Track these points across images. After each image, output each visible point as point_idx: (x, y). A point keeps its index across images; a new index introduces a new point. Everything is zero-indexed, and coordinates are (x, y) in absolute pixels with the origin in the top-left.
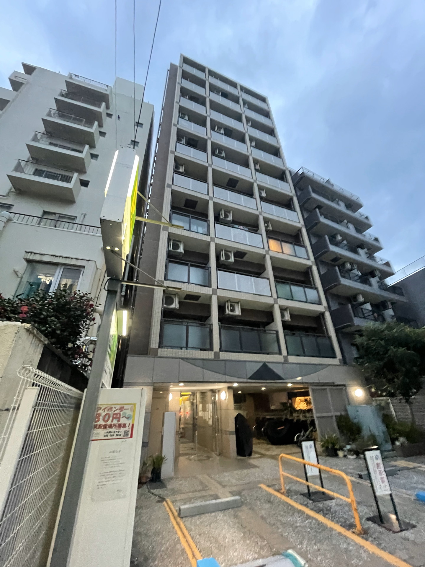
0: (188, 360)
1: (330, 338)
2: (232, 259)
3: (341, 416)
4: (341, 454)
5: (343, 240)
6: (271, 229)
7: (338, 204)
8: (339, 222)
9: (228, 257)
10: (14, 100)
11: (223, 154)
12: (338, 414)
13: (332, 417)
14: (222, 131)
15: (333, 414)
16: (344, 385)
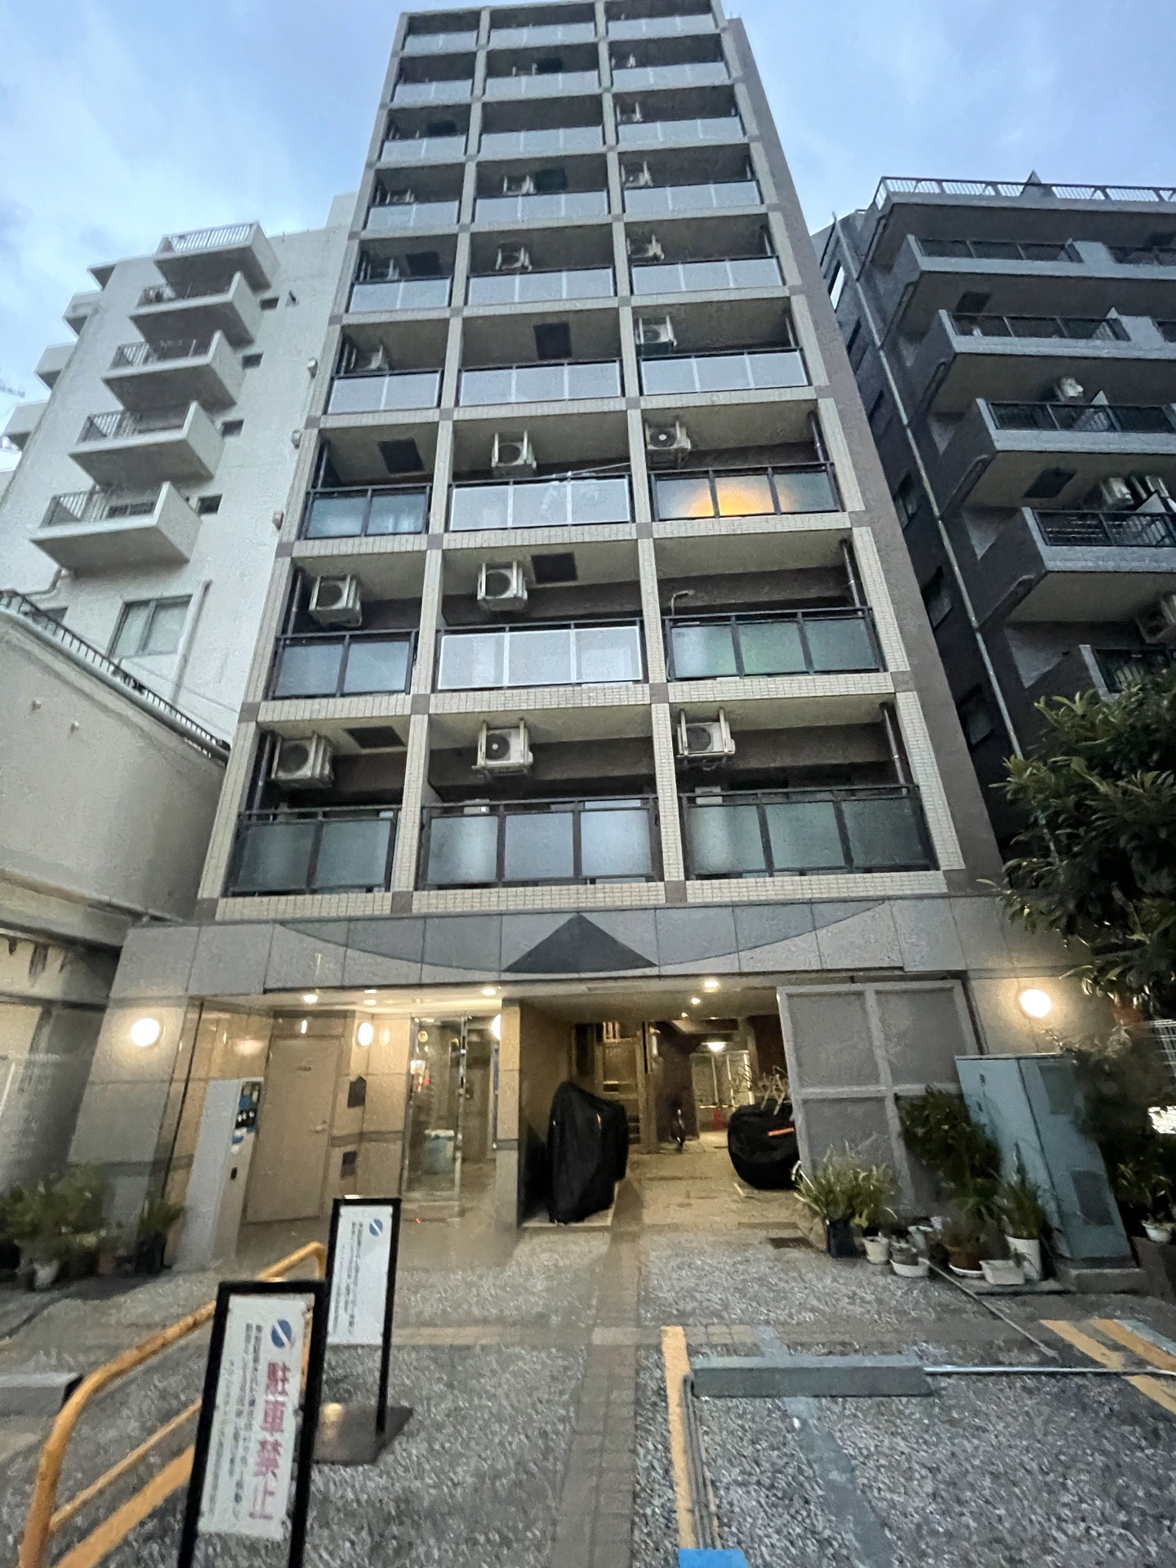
0: (301, 927)
1: (914, 792)
2: (516, 588)
3: (931, 1098)
4: (875, 1249)
5: (1088, 394)
6: (688, 445)
7: (1075, 257)
8: (1083, 328)
9: (498, 583)
10: (68, 366)
11: (523, 258)
12: (915, 1089)
13: (880, 1100)
14: (528, 185)
15: (886, 1088)
16: (962, 976)
